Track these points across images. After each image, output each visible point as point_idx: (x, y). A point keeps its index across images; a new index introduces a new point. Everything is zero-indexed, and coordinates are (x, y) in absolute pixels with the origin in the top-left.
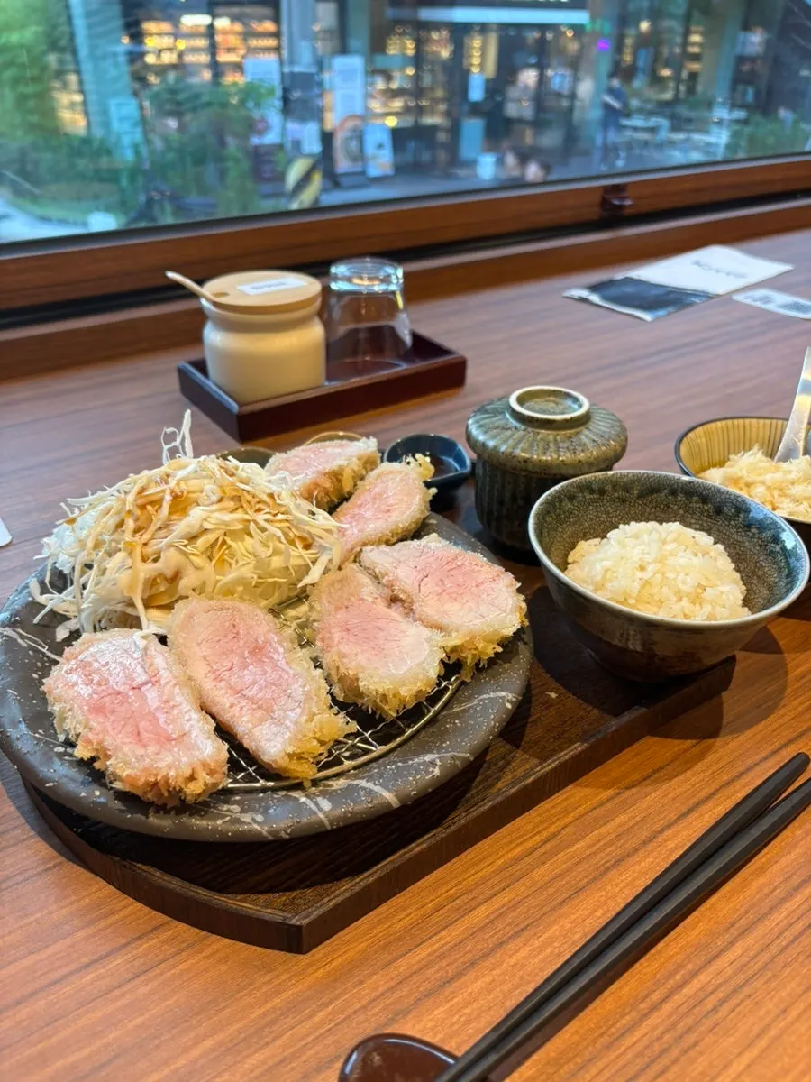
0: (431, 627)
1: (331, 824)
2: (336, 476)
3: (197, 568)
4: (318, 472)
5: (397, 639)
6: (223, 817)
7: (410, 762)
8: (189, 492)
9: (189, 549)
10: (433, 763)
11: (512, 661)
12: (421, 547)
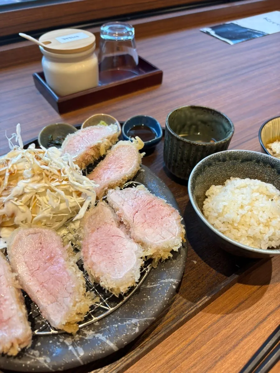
0: (138, 243)
1: (84, 362)
2: (97, 148)
3: (23, 212)
4: (87, 147)
5: (120, 251)
6: (30, 359)
7: (125, 323)
8: (18, 170)
9: (18, 203)
10: (135, 325)
11: (177, 258)
12: (136, 192)
